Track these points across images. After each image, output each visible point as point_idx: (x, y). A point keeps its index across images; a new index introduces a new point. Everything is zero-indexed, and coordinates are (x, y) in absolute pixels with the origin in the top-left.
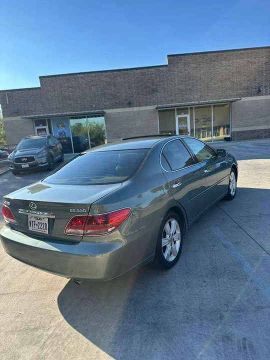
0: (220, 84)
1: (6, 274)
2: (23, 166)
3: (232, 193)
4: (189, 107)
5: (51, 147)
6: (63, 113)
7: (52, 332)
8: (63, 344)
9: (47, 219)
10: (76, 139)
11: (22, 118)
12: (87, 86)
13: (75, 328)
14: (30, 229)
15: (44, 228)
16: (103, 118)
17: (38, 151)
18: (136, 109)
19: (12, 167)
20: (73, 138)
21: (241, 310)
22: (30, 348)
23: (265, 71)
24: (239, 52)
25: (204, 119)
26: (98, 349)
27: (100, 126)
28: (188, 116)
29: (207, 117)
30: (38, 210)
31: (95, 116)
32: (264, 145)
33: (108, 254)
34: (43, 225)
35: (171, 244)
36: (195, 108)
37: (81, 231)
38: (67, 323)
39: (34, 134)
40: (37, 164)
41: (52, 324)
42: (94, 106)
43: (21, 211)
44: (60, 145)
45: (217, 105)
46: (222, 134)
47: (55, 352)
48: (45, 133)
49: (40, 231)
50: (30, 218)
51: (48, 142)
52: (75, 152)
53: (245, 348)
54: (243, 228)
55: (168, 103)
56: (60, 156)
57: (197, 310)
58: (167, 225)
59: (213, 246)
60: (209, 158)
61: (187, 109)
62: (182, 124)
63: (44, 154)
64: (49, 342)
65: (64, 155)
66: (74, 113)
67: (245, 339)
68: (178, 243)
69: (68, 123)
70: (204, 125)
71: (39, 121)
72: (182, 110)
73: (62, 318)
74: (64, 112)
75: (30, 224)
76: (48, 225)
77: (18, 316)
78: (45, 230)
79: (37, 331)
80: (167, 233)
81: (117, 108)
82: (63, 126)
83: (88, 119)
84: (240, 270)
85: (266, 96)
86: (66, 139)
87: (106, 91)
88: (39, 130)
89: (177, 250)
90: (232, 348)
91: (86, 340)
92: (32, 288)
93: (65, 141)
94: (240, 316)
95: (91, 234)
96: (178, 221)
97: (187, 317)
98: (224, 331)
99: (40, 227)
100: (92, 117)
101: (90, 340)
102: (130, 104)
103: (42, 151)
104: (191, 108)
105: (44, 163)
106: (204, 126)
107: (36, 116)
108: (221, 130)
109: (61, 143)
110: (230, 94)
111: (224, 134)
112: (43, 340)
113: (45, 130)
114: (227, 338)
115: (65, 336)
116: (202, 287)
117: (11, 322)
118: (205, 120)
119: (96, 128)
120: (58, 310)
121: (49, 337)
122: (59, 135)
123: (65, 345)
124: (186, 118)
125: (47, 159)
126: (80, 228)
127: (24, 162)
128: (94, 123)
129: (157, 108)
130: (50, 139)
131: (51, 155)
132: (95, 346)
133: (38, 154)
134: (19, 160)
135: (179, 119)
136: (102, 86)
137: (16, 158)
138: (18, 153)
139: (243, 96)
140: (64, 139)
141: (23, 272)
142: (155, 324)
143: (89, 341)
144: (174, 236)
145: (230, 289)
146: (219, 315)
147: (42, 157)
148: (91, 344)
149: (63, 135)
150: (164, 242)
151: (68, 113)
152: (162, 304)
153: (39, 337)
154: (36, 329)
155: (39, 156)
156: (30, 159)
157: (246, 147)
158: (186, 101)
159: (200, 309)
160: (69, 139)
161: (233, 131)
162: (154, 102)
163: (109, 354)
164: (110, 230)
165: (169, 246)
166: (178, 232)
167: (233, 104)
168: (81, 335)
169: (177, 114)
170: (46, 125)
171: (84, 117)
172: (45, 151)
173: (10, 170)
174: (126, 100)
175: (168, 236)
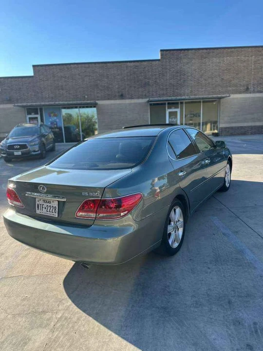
0: (210, 80)
1: (7, 258)
2: (16, 153)
3: (227, 185)
4: (179, 101)
5: (44, 136)
6: (56, 103)
7: (60, 315)
8: (73, 327)
9: (57, 203)
10: (67, 129)
11: (14, 106)
12: (80, 77)
13: (84, 311)
14: (38, 212)
15: (53, 211)
16: (95, 109)
17: (30, 139)
18: (127, 101)
19: (4, 154)
20: (64, 127)
21: (248, 296)
22: (40, 331)
23: (254, 69)
24: (229, 50)
25: (191, 114)
26: (110, 332)
27: (91, 117)
28: (178, 110)
29: (194, 113)
30: (48, 193)
31: (87, 107)
32: (251, 141)
33: (120, 238)
34: (52, 209)
35: (175, 231)
36: (186, 103)
37: (93, 215)
38: (76, 307)
39: (26, 122)
40: (29, 152)
41: (61, 307)
42: (86, 97)
43: (28, 194)
44: (52, 133)
45: (206, 101)
46: (209, 129)
47: (67, 335)
48: (36, 122)
49: (49, 214)
50: (38, 201)
51: (41, 129)
52: (66, 142)
53: (256, 331)
54: (240, 218)
55: (160, 97)
56: (51, 145)
57: (204, 295)
58: (172, 212)
59: (214, 234)
60: (207, 150)
61: (177, 103)
62: (172, 118)
63: (37, 142)
64: (58, 325)
65: (56, 144)
66: (67, 102)
67: (255, 324)
68: (181, 231)
69: (60, 112)
70: (191, 120)
71: (31, 110)
72: (173, 104)
73: (70, 302)
74: (56, 101)
75: (38, 207)
76: (57, 208)
77: (24, 300)
78: (54, 214)
79: (45, 314)
80: (172, 220)
81: (108, 99)
82: (55, 116)
83: (80, 109)
84: (243, 258)
85: (254, 94)
86: (58, 128)
87: (99, 82)
88: (30, 119)
89: (180, 237)
90: (244, 332)
91: (97, 323)
92: (36, 272)
93: (57, 130)
94: (249, 301)
95: (103, 217)
96: (182, 210)
97: (196, 302)
98: (234, 316)
99: (48, 211)
100: (83, 107)
101: (101, 323)
102: (122, 97)
103: (35, 139)
104: (182, 103)
105: (37, 151)
106: (191, 122)
107: (29, 104)
108: (209, 126)
109: (53, 132)
110: (219, 90)
111: (211, 130)
112: (52, 323)
113: (37, 118)
114: (238, 323)
115: (75, 319)
116: (207, 273)
117: (18, 305)
118: (192, 116)
119: (86, 119)
120: (65, 293)
121: (58, 321)
122: (51, 124)
123: (76, 328)
124: (176, 112)
125: (39, 147)
126: (92, 212)
127: (17, 149)
128: (84, 114)
129: (148, 101)
130: (42, 127)
131: (44, 144)
132: (106, 330)
133: (31, 142)
134: (11, 147)
135: (170, 113)
136: (95, 77)
137: (8, 146)
138: (10, 140)
139: (233, 93)
140: (56, 128)
141: (26, 256)
142: (165, 308)
143: (99, 325)
144: (178, 224)
145: (235, 276)
146: (227, 300)
147: (35, 145)
148: (102, 327)
149: (55, 124)
150: (170, 229)
151: (61, 103)
152: (169, 289)
153: (48, 320)
154: (44, 312)
155: (32, 144)
156: (23, 147)
157: (233, 142)
158: (177, 96)
159: (208, 295)
160: (60, 129)
161: (220, 126)
162: (145, 95)
163: (121, 337)
164: (122, 214)
165: (173, 233)
166: (181, 220)
167: (222, 100)
168: (91, 318)
169: (168, 108)
170: (38, 114)
171: (76, 107)
172: (37, 139)
173: (2, 157)
174: (119, 92)
175: (172, 223)
